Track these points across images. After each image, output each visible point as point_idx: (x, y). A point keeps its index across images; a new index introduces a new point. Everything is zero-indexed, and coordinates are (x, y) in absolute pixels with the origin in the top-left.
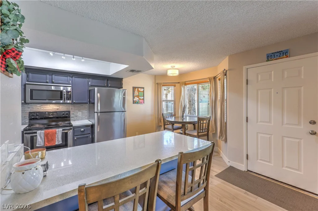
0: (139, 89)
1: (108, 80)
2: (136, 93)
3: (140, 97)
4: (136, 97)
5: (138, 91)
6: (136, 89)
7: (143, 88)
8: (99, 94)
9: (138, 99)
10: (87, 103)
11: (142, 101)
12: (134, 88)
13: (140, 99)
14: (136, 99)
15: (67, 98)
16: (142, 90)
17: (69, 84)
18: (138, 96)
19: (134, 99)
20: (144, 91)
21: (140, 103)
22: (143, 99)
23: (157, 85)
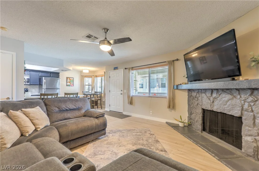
0: (71, 78)
1: (50, 73)
2: (69, 81)
3: (71, 83)
4: (68, 83)
5: (70, 79)
6: (69, 78)
7: (73, 78)
8: (45, 81)
9: (69, 83)
10: (38, 85)
11: (72, 85)
12: (67, 78)
13: (71, 84)
14: (68, 84)
15: (27, 82)
16: (72, 79)
17: (28, 75)
18: (70, 82)
19: (67, 84)
20: (73, 79)
21: (71, 86)
22: (73, 84)
23: (81, 76)
